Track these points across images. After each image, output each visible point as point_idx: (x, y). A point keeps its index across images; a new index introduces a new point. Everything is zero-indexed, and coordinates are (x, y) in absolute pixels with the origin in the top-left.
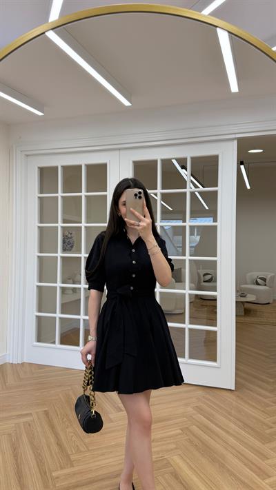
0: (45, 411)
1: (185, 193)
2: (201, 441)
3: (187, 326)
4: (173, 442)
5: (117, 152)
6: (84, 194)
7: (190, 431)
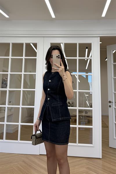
1: (76, 60)
3: (77, 126)
5: (43, 38)
6: (24, 57)
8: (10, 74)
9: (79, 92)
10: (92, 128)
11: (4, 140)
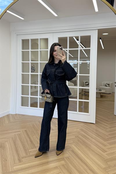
0: (25, 130)
2: (82, 140)
3: (78, 100)
4: (72, 141)
5: (52, 34)
6: (39, 50)
8: (31, 63)
9: (80, 76)
10: (88, 102)
11: (29, 107)
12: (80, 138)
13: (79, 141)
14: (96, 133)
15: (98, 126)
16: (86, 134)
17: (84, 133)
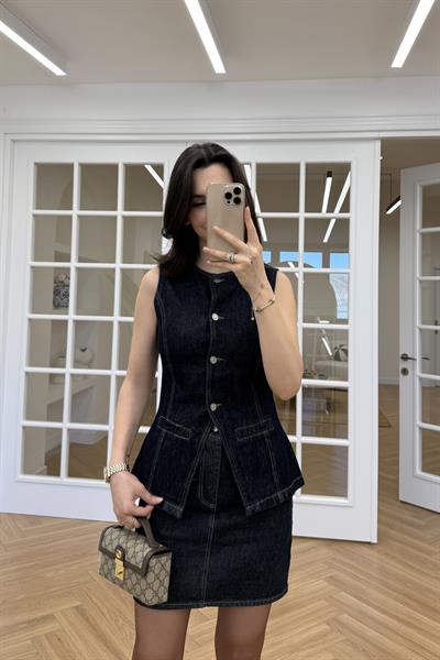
0: (77, 607)
2: (368, 641)
3: (299, 439)
4: (326, 649)
6: (120, 213)
7: (343, 625)
8: (77, 268)
9: (304, 329)
12: (353, 632)
13: (355, 645)
14: (405, 595)
15: (393, 558)
16: (364, 601)
17: (355, 597)
